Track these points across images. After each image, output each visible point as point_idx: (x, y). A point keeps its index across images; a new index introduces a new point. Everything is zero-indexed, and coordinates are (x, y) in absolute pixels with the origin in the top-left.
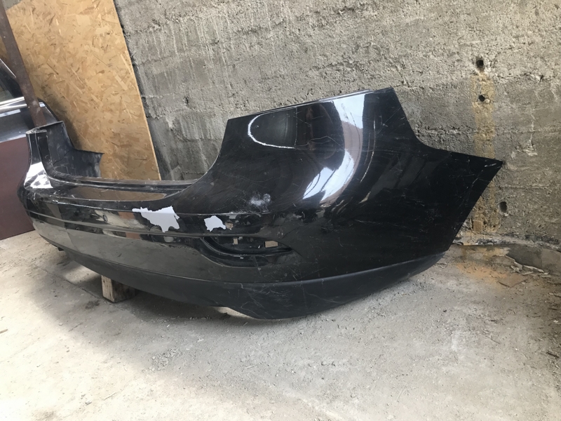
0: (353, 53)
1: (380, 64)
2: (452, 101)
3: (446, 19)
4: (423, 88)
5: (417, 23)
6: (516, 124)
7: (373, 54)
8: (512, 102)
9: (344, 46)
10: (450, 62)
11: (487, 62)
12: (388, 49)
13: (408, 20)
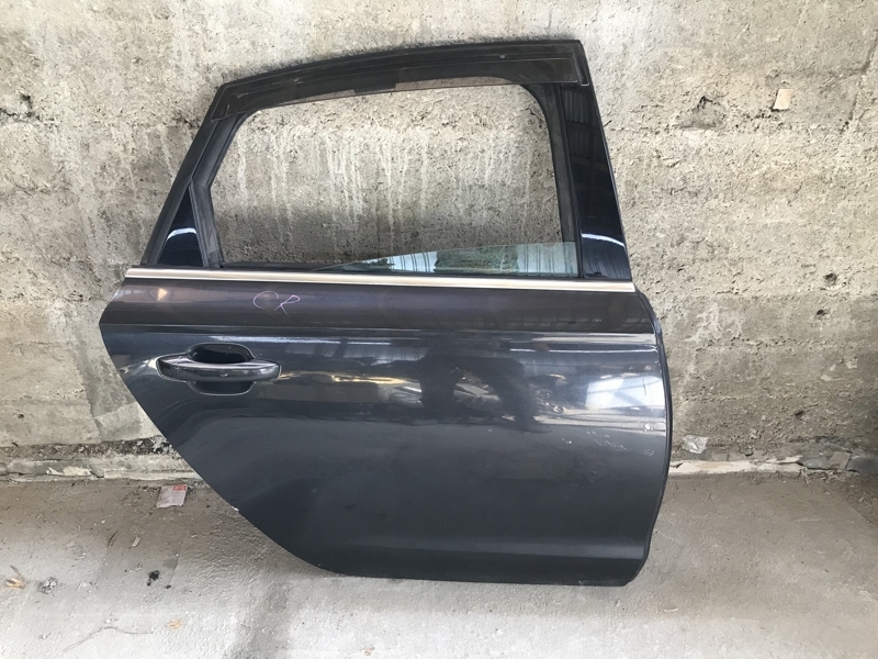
0: (672, 246)
1: (709, 265)
2: (788, 314)
3: (816, 227)
4: (757, 298)
5: (778, 227)
6: (848, 340)
7: (703, 252)
8: (852, 319)
9: (662, 236)
10: (801, 274)
11: (841, 278)
12: (727, 249)
13: (768, 221)
